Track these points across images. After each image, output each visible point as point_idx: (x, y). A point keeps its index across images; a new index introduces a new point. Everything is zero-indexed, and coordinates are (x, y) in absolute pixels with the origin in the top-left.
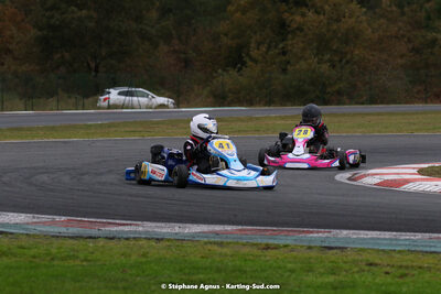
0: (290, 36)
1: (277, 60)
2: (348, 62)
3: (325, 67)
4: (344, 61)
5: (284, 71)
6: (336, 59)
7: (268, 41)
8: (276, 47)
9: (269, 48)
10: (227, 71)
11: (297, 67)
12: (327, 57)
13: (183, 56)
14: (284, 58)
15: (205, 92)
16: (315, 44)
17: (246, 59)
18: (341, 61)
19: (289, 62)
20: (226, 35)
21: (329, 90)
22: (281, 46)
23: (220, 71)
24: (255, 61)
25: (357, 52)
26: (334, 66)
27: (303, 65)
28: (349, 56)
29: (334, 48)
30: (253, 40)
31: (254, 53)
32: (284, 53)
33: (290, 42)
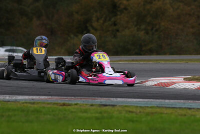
0: (119, 13)
1: (110, 29)
2: (156, 30)
3: (141, 34)
4: (154, 29)
5: (115, 36)
6: (149, 28)
7: (104, 16)
8: (110, 20)
9: (105, 21)
10: (77, 36)
11: (123, 33)
12: (143, 27)
13: (48, 27)
14: (115, 28)
15: (63, 51)
16: (135, 18)
17: (90, 28)
18: (152, 29)
19: (118, 31)
20: (77, 13)
21: (144, 48)
22: (113, 19)
23: (72, 36)
24: (96, 30)
25: (163, 24)
26: (147, 33)
27: (127, 32)
28: (157, 27)
29: (148, 21)
30: (94, 16)
31: (95, 24)
32: (115, 24)
33: (118, 17)
